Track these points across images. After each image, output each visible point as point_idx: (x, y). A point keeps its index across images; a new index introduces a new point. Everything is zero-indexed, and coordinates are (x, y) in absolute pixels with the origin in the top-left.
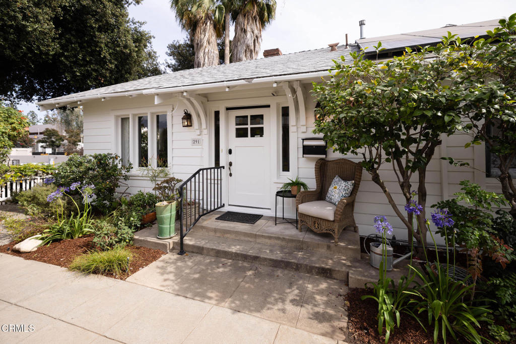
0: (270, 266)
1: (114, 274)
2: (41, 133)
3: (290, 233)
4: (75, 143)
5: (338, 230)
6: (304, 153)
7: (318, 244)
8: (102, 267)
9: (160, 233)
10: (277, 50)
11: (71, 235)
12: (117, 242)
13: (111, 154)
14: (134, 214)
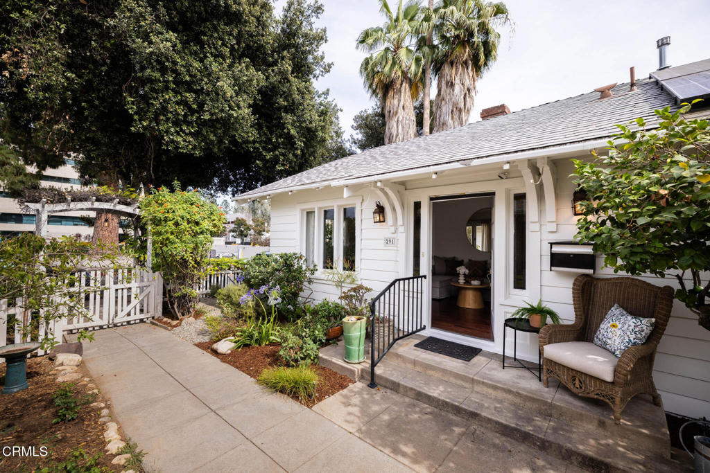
0: (497, 432)
1: (300, 398)
2: (232, 222)
3: (529, 386)
4: (260, 233)
5: (622, 400)
6: (552, 265)
7: (581, 415)
8: (288, 386)
9: (347, 355)
10: (503, 106)
11: (258, 341)
12: (302, 359)
13: (296, 254)
14: (319, 326)
